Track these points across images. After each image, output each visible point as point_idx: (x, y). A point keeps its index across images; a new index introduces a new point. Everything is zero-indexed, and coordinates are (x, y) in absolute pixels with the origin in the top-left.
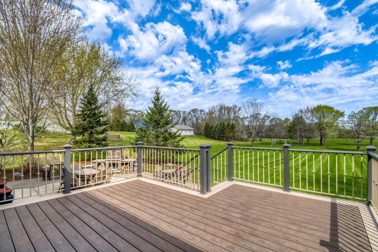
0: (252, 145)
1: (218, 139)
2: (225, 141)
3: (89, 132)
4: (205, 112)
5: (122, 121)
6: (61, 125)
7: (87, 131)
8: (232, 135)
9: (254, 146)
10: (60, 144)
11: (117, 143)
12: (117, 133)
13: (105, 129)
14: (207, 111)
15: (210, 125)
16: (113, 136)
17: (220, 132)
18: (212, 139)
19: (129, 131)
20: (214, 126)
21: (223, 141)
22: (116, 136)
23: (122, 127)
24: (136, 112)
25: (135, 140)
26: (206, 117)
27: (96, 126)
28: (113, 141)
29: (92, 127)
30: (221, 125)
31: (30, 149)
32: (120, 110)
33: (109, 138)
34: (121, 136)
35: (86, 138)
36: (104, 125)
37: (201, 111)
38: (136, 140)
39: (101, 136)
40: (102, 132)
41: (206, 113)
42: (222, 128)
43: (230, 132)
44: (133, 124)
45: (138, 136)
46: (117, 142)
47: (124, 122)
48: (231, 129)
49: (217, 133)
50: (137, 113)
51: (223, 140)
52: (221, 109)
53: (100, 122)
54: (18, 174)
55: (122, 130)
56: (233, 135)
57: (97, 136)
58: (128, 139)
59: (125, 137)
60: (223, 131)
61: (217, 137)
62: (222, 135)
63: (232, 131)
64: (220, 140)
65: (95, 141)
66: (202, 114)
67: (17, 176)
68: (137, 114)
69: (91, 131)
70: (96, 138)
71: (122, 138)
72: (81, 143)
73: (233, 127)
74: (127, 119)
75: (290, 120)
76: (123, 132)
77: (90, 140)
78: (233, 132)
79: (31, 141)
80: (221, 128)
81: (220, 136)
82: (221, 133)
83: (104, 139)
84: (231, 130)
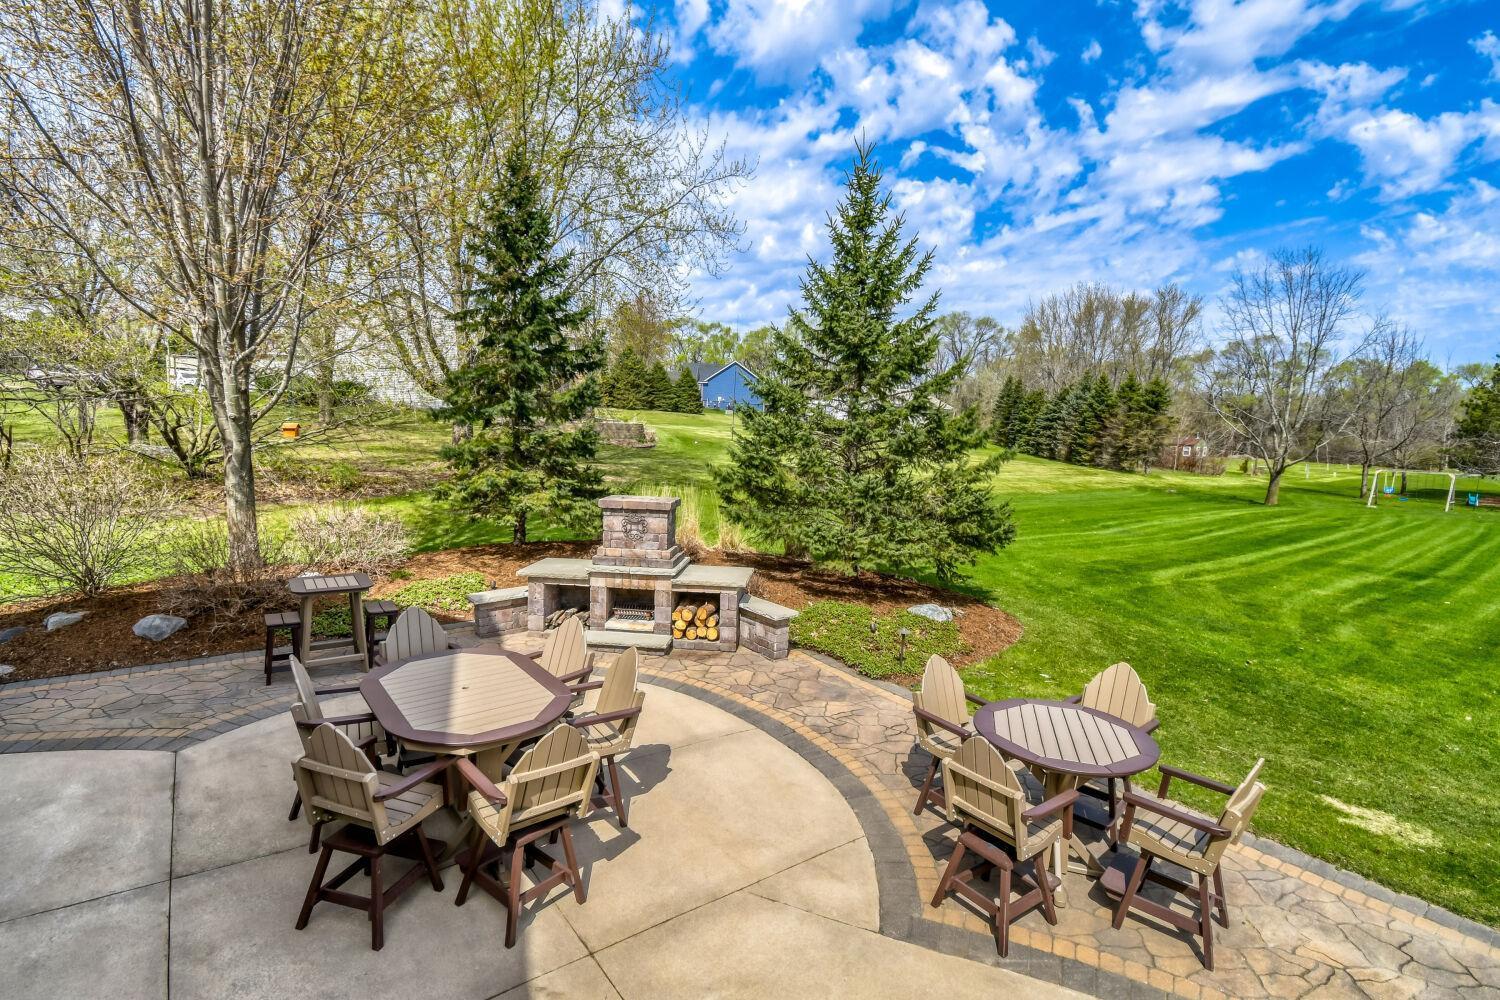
0: (1267, 499)
1: (1071, 458)
2: (1106, 468)
3: (510, 405)
4: (1001, 330)
5: (649, 368)
6: (413, 372)
7: (499, 402)
8: (1146, 439)
9: (1275, 499)
10: (413, 456)
11: (636, 461)
12: (635, 418)
13: (587, 387)
14: (1014, 324)
15: (1028, 390)
16: (619, 428)
17: (1082, 423)
18: (1036, 454)
19: (676, 409)
20: (1049, 397)
21: (1097, 466)
22: (628, 428)
23: (649, 393)
24: (704, 329)
25: (739, 460)
26: (1005, 351)
27: (543, 372)
28: (622, 454)
29: (525, 381)
30: (1086, 388)
31: (234, 486)
32: (642, 322)
33: (602, 435)
34: (650, 430)
35: (497, 440)
36: (580, 368)
37: (986, 323)
38: (744, 457)
39: (571, 429)
40: (572, 406)
41: (1005, 334)
42: (1095, 405)
43: (1140, 427)
44: (693, 381)
45: (750, 436)
46: (633, 456)
47: (659, 368)
48: (1143, 409)
49: (1067, 428)
50: (706, 333)
51: (1093, 463)
52: (1089, 312)
53: (563, 355)
54: (157, 628)
55: (651, 406)
56: (1151, 441)
57: (550, 431)
58: (677, 446)
59: (664, 436)
60: (1098, 417)
61: (1063, 450)
62: (1091, 440)
63: (1148, 421)
64: (1079, 463)
65: (542, 454)
66: (986, 337)
67: (152, 634)
68: (706, 339)
69: (517, 399)
70: (544, 440)
71: (652, 440)
72: (475, 465)
73: (1156, 401)
74: (671, 360)
75: (1435, 372)
76: (654, 412)
77: (517, 449)
78: (1153, 426)
79: (237, 447)
80: (1091, 405)
81: (1081, 445)
82: (1089, 426)
83: (584, 447)
84: (1145, 415)
